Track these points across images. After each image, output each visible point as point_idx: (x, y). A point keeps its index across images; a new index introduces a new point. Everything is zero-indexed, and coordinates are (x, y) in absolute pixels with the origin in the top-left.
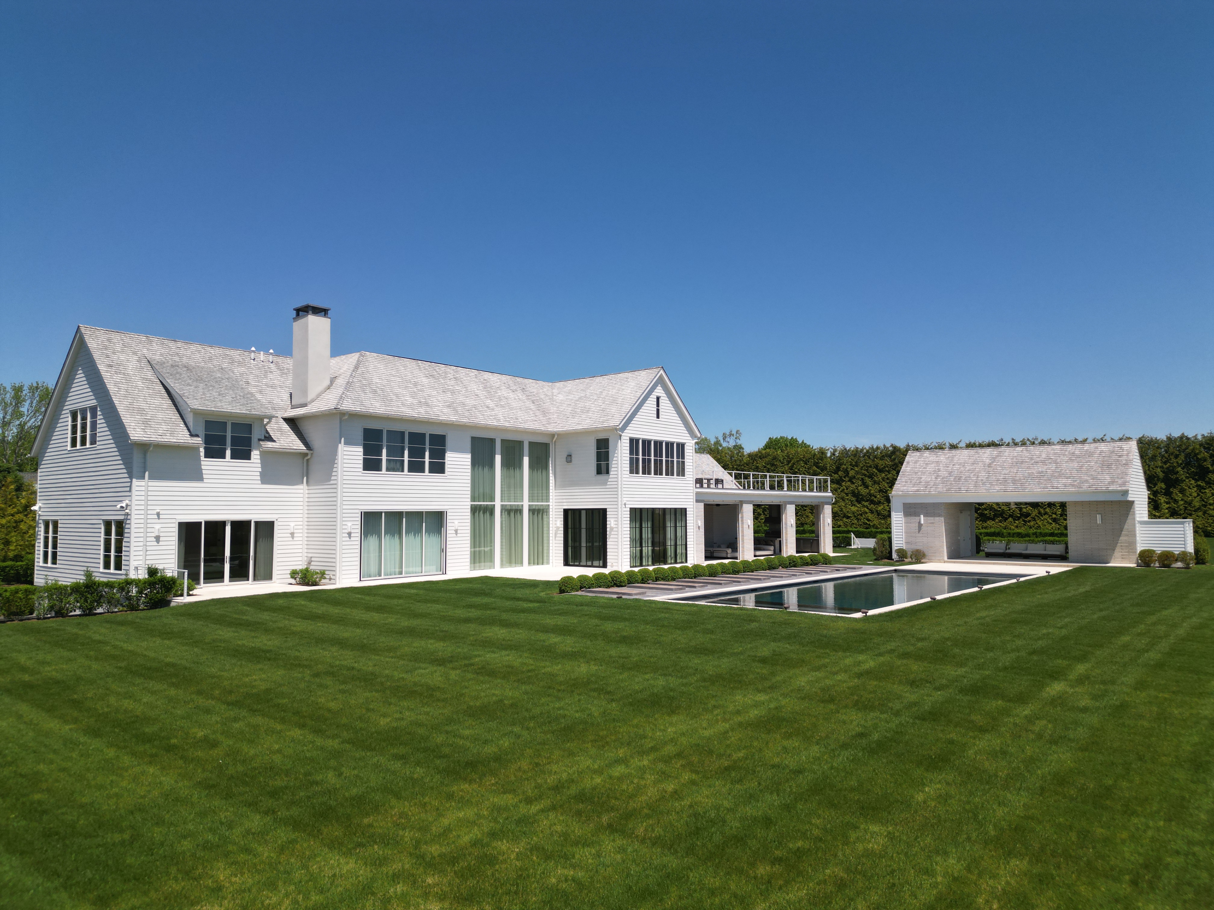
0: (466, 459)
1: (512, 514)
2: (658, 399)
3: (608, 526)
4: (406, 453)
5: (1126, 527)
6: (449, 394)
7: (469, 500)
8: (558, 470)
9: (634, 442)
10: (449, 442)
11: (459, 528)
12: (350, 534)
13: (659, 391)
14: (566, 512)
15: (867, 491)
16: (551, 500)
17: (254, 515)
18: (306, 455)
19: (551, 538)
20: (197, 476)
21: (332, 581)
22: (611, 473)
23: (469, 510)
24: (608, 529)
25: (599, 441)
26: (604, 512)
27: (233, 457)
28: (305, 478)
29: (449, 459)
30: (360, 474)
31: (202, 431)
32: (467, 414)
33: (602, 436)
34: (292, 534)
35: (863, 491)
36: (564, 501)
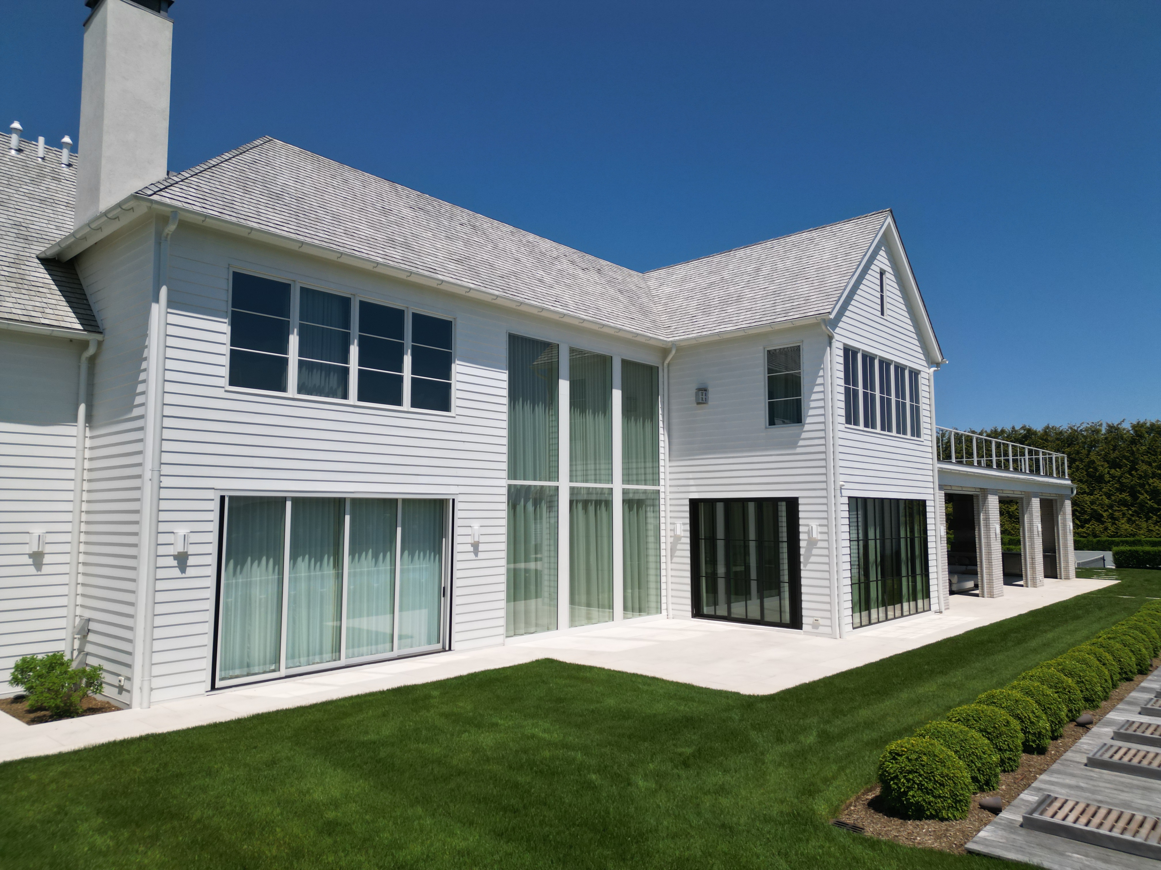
0: (498, 382)
1: (591, 509)
2: (882, 275)
3: (802, 536)
4: (354, 351)
7: (505, 474)
8: (675, 421)
9: (848, 356)
10: (460, 339)
11: (483, 539)
12: (182, 560)
13: (882, 261)
14: (694, 504)
16: (662, 482)
19: (663, 559)
21: (124, 698)
22: (808, 420)
23: (505, 499)
24: (802, 544)
25: (772, 356)
26: (792, 504)
28: (82, 408)
29: (460, 377)
30: (220, 393)
32: (499, 282)
33: (779, 344)
34: (37, 558)
36: (692, 482)
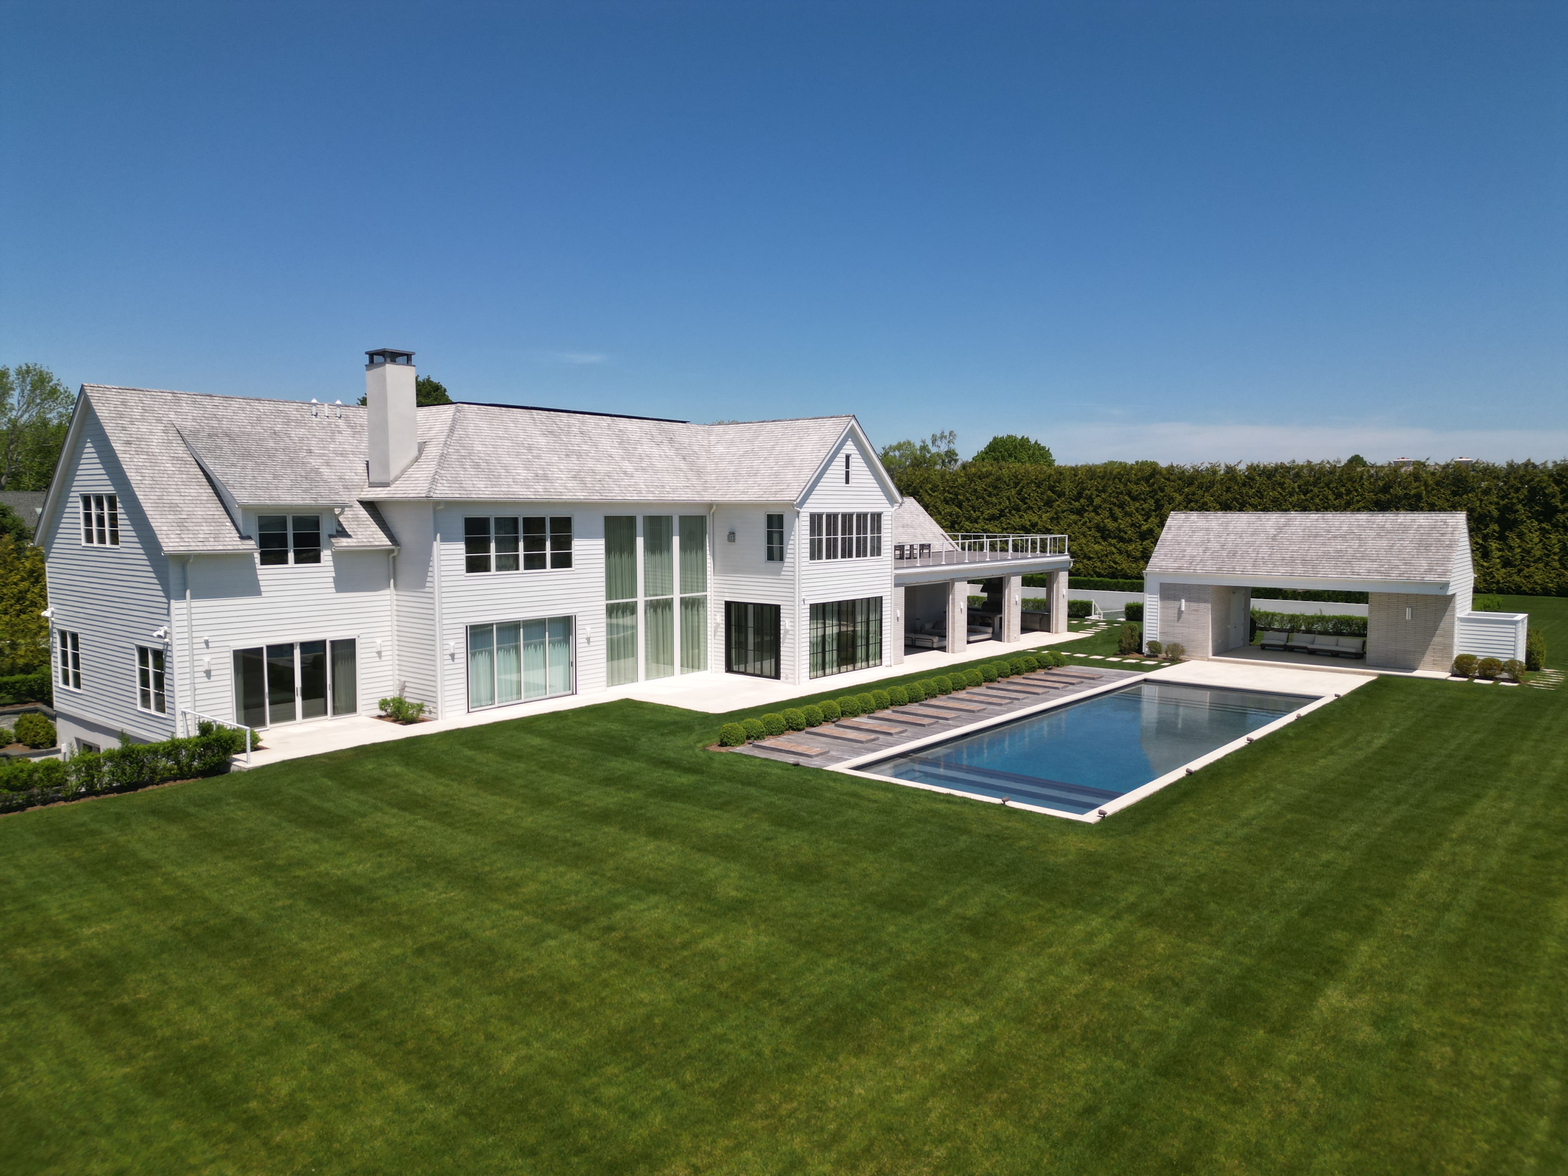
0: (599, 545)
1: (659, 611)
2: (848, 457)
3: (782, 627)
4: (521, 545)
5: (1442, 625)
6: (574, 459)
7: (604, 598)
8: (717, 550)
9: (815, 519)
10: (576, 526)
11: (592, 635)
12: (453, 656)
13: (850, 448)
14: (728, 605)
15: (1116, 525)
16: (709, 589)
17: (330, 633)
18: (392, 551)
19: (709, 637)
20: (253, 589)
21: (433, 715)
22: (786, 560)
23: (604, 612)
24: (782, 632)
25: (770, 518)
26: (777, 608)
27: (296, 562)
28: (392, 581)
29: (576, 548)
30: (463, 578)
31: (255, 532)
32: (598, 486)
33: (775, 511)
34: (379, 653)
35: (1110, 525)
36: (726, 590)
